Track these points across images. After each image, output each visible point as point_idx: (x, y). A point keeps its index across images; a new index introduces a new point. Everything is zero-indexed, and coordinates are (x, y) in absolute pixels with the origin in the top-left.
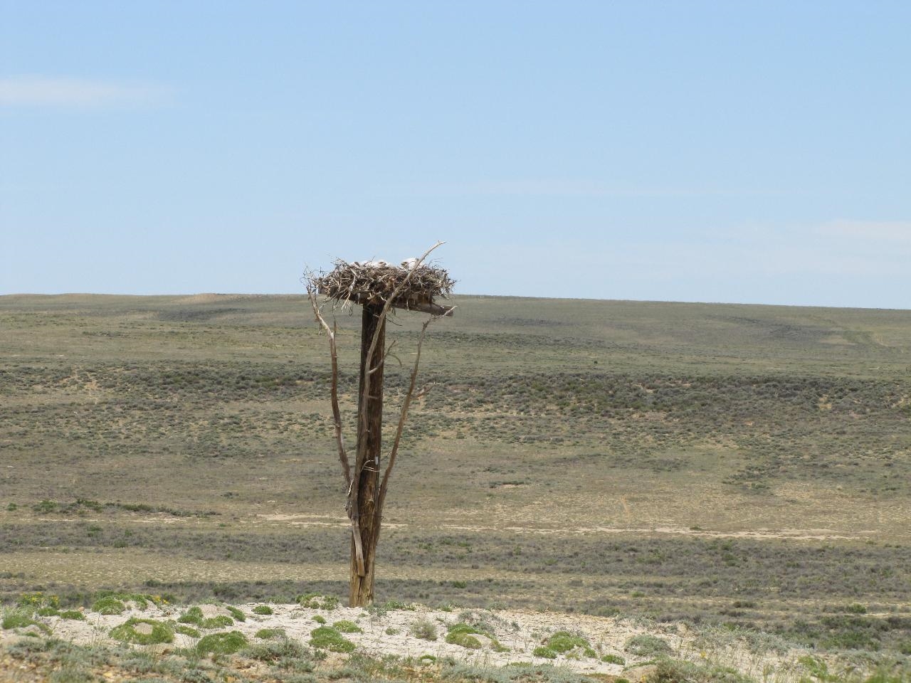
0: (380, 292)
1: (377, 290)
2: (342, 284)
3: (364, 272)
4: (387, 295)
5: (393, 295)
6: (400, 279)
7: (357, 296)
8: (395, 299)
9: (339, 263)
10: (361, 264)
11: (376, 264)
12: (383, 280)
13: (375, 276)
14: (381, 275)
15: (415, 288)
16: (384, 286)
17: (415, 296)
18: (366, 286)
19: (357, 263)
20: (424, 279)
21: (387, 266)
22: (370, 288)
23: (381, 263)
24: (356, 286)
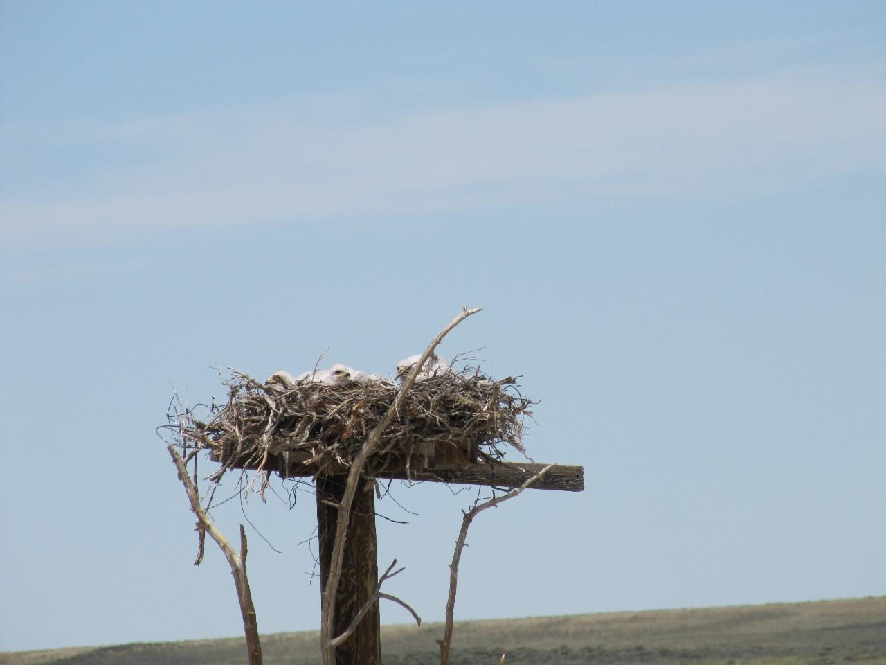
0: (336, 445)
1: (329, 441)
2: (246, 433)
3: (292, 398)
4: (351, 449)
5: (366, 448)
6: (379, 408)
7: (283, 459)
8: (371, 458)
9: (238, 381)
10: (292, 380)
11: (326, 378)
12: (339, 412)
13: (320, 407)
14: (338, 401)
15: (422, 426)
16: (342, 428)
17: (428, 448)
18: (302, 431)
19: (279, 379)
20: (446, 404)
21: (352, 378)
22: (313, 435)
23: (338, 372)
24: (277, 432)
